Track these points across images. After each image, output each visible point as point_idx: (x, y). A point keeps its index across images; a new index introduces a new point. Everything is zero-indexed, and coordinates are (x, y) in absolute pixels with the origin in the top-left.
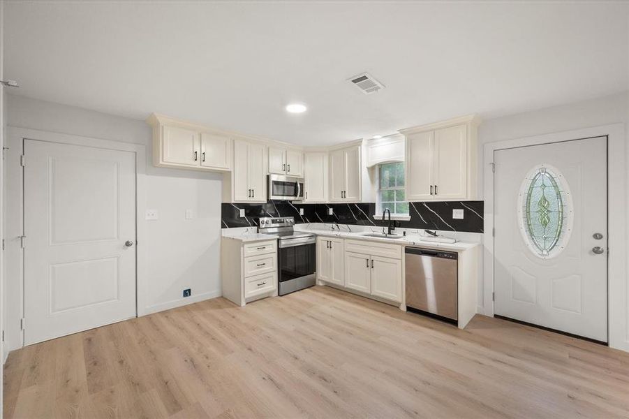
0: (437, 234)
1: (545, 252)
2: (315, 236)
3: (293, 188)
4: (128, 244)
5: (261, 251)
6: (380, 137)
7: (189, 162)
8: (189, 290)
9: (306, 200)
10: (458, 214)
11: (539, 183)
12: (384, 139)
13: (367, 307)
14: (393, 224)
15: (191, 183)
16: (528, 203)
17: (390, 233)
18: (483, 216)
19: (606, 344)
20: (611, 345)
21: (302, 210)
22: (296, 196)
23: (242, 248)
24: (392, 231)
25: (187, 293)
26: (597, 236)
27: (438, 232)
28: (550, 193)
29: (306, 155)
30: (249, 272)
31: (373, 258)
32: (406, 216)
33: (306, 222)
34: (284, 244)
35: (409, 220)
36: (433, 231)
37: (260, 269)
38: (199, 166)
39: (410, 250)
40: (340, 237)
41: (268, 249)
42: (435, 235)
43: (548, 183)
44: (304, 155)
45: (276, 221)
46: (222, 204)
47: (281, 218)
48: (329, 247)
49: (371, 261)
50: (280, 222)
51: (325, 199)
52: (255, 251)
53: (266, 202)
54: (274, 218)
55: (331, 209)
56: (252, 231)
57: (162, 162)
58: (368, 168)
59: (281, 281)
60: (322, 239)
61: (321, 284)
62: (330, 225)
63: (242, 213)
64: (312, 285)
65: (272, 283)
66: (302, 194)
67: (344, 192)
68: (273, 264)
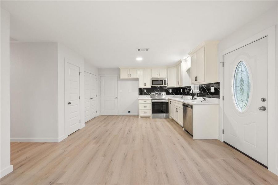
1: (242, 109)
4: (116, 98)
5: (145, 102)
7: (127, 77)
9: (168, 86)
10: (212, 90)
15: (130, 83)
16: (236, 82)
18: (220, 90)
21: (171, 90)
23: (139, 101)
25: (129, 112)
26: (263, 100)
28: (244, 74)
29: (168, 69)
30: (141, 108)
33: (173, 95)
34: (154, 101)
35: (199, 93)
41: (147, 102)
43: (244, 69)
45: (157, 94)
46: (139, 88)
47: (160, 93)
48: (171, 104)
49: (177, 109)
50: (159, 94)
51: (175, 85)
52: (143, 102)
53: (151, 87)
54: (157, 93)
55: (181, 89)
56: (148, 97)
57: (121, 78)
58: (187, 71)
59: (152, 113)
60: (170, 100)
61: (171, 118)
62: (181, 96)
63: (145, 91)
64: (167, 118)
65: (149, 113)
66: (165, 84)
67: (178, 82)
68: (150, 107)
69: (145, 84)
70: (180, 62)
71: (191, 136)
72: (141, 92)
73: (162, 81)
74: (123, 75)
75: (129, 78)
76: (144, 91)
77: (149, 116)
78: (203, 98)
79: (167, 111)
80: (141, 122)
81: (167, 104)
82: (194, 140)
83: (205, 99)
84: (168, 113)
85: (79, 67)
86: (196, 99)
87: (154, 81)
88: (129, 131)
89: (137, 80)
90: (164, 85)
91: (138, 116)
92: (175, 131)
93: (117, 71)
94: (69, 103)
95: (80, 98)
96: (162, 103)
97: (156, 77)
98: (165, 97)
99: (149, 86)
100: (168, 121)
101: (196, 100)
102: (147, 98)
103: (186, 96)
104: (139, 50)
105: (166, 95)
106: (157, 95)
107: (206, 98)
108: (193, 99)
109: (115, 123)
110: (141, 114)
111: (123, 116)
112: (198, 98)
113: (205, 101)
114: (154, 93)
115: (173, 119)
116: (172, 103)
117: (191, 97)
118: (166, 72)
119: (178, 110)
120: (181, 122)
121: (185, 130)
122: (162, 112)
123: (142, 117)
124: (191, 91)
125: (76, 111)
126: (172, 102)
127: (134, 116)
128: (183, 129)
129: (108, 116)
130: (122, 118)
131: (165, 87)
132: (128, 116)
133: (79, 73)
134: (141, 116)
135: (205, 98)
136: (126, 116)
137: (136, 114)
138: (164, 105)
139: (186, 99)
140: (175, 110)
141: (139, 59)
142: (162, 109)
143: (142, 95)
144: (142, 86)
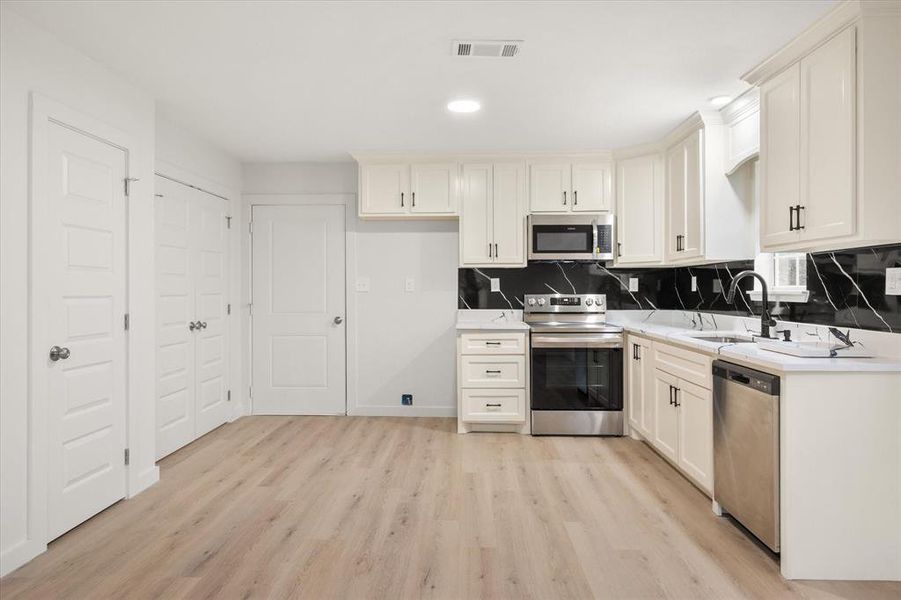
2: (624, 333)
3: (584, 235)
4: (337, 321)
5: (492, 349)
8: (410, 396)
15: (414, 239)
21: (634, 281)
22: (592, 251)
23: (458, 340)
24: (771, 328)
25: (407, 399)
30: (470, 380)
32: (801, 291)
33: (647, 307)
34: (541, 341)
35: (806, 299)
37: (488, 380)
38: (408, 214)
41: (505, 347)
44: (616, 167)
45: (561, 302)
46: (460, 270)
47: (575, 296)
48: (636, 357)
49: (674, 390)
50: (571, 303)
51: (659, 256)
52: (481, 347)
53: (526, 265)
54: (558, 296)
55: (694, 279)
56: (512, 318)
57: (360, 215)
58: (728, 176)
59: (533, 409)
60: (632, 339)
61: (635, 436)
62: (691, 314)
63: (495, 285)
64: (613, 435)
65: (516, 408)
66: (604, 248)
67: (679, 238)
68: (517, 376)
69: (493, 250)
70: (692, 126)
71: (768, 560)
72: (473, 288)
73: (587, 234)
74: (376, 200)
75: (407, 212)
76: (489, 285)
77: (515, 425)
78: (834, 331)
79: (612, 398)
80: (470, 457)
81: (614, 358)
82: (788, 586)
83: (846, 339)
84: (620, 408)
85: (126, 151)
86: (787, 334)
87: (541, 232)
88: (405, 517)
89: (451, 224)
90: (597, 255)
91: (455, 420)
92: (663, 516)
93: (345, 173)
94: (57, 355)
95: (126, 326)
96: (583, 352)
97: (552, 207)
98: (601, 318)
99: (515, 255)
100: (623, 456)
101: (787, 339)
102: (501, 324)
103: (722, 318)
104: (464, 49)
105: (608, 308)
106: (557, 308)
107: (855, 334)
108: (765, 334)
109: (325, 463)
110: (472, 411)
111: (372, 419)
112: (801, 330)
113: (850, 352)
114: (544, 299)
115: (645, 442)
116: (642, 352)
117: (756, 323)
118: (609, 182)
119: (682, 397)
120: (701, 468)
121: (726, 515)
122: (585, 401)
123: (477, 430)
124: (752, 289)
125: (106, 400)
126: (642, 350)
127: (434, 423)
128: (716, 509)
129: (292, 421)
130: (364, 435)
131: (603, 263)
132: (399, 420)
133: (126, 181)
134: (469, 424)
135: (844, 330)
136: (389, 419)
137: (442, 410)
138: (596, 361)
139: (721, 333)
140: (661, 394)
141: (464, 106)
142: (582, 385)
143: (477, 308)
144: (475, 257)
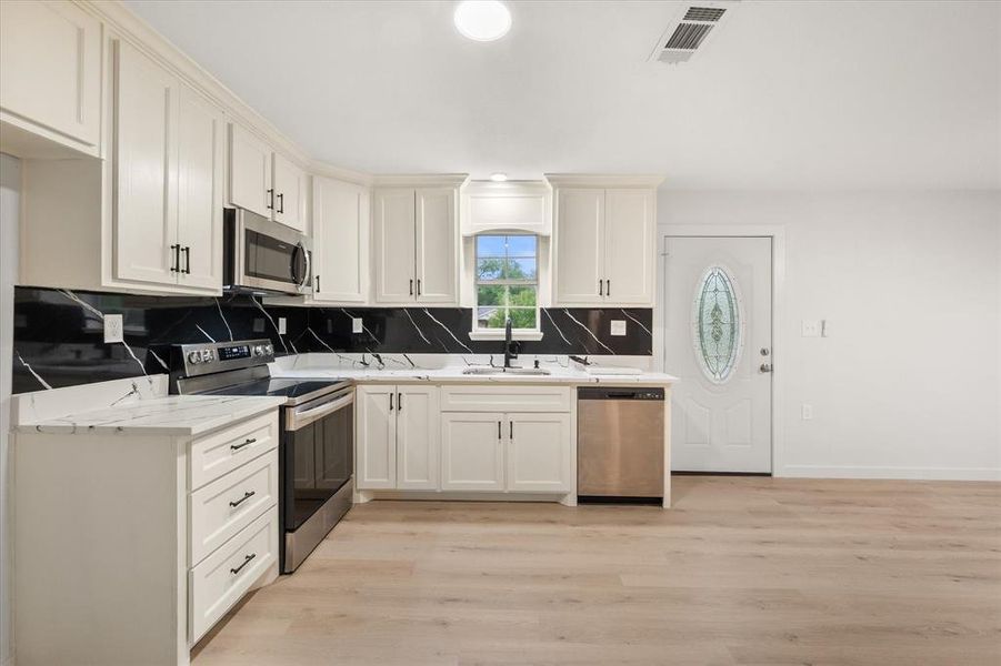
0: (588, 361)
1: (718, 376)
3: (289, 257)
5: (242, 455)
6: (504, 178)
9: (316, 296)
10: (618, 328)
11: (712, 287)
12: (507, 186)
13: (513, 521)
14: (511, 349)
16: (701, 313)
17: (507, 364)
18: (651, 330)
19: (770, 475)
20: (775, 475)
21: (283, 322)
22: (295, 282)
24: (511, 360)
26: (764, 352)
27: (591, 358)
28: (722, 297)
29: (316, 181)
31: (511, 417)
32: (534, 333)
33: (291, 352)
35: (540, 339)
36: (583, 357)
37: (238, 517)
39: (586, 393)
40: (428, 382)
41: (256, 447)
42: (585, 362)
43: (721, 286)
44: (311, 180)
45: (230, 354)
50: (241, 354)
51: (362, 296)
52: (223, 458)
53: (221, 293)
63: (114, 329)
67: (417, 282)
86: (537, 363)
116: (404, 405)
126: (404, 397)
